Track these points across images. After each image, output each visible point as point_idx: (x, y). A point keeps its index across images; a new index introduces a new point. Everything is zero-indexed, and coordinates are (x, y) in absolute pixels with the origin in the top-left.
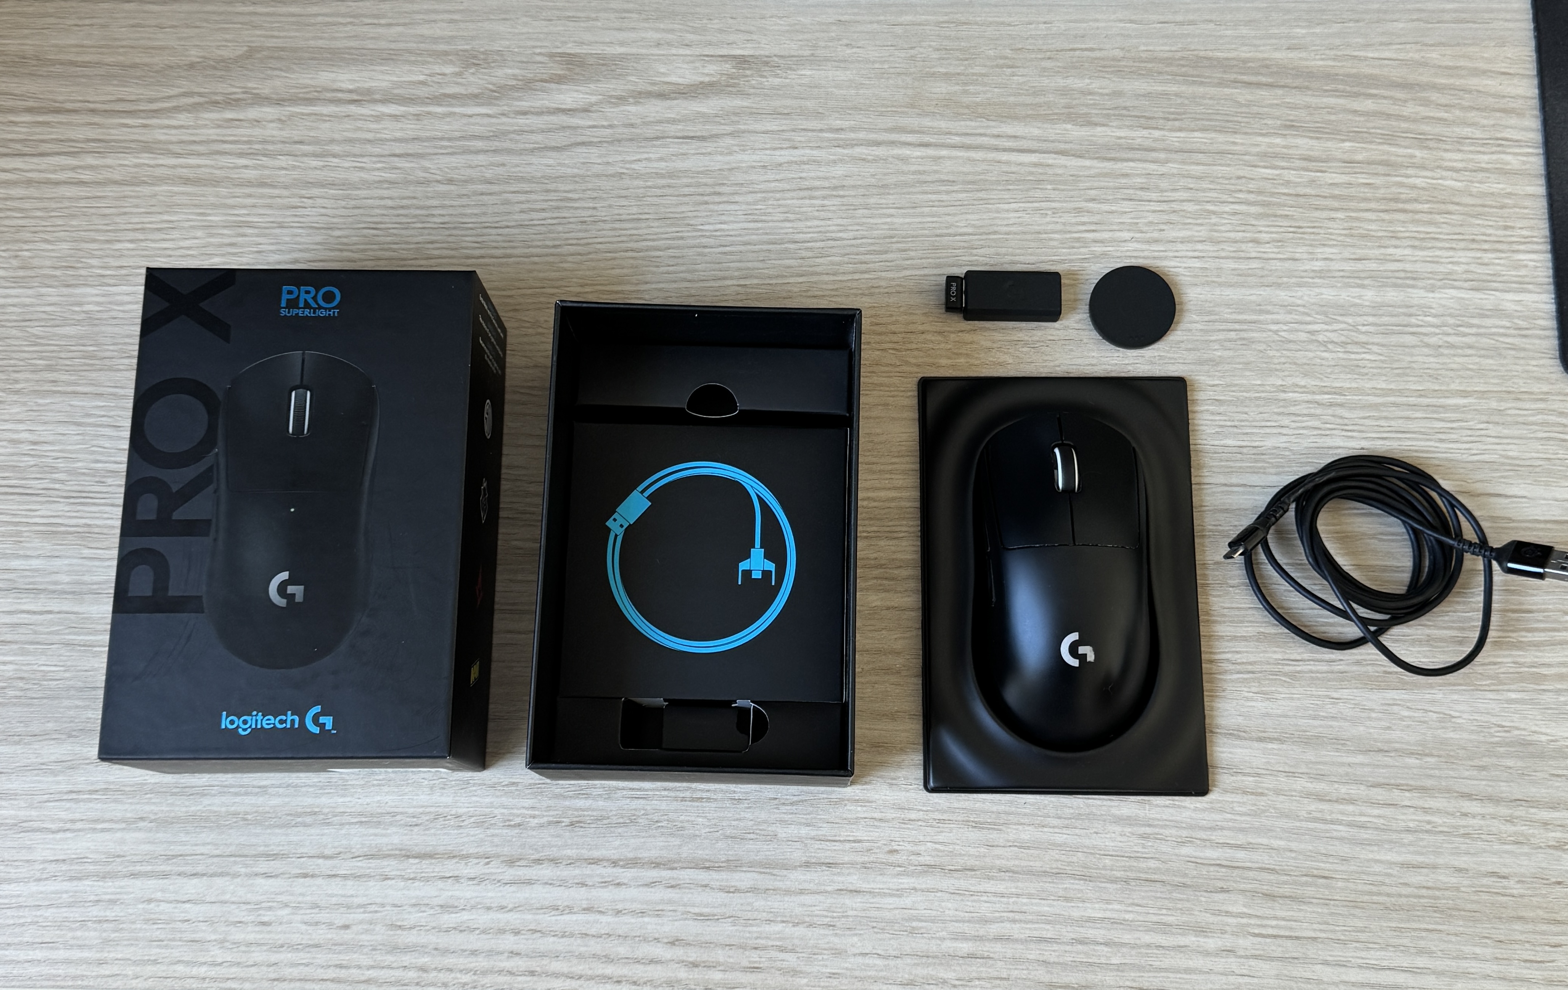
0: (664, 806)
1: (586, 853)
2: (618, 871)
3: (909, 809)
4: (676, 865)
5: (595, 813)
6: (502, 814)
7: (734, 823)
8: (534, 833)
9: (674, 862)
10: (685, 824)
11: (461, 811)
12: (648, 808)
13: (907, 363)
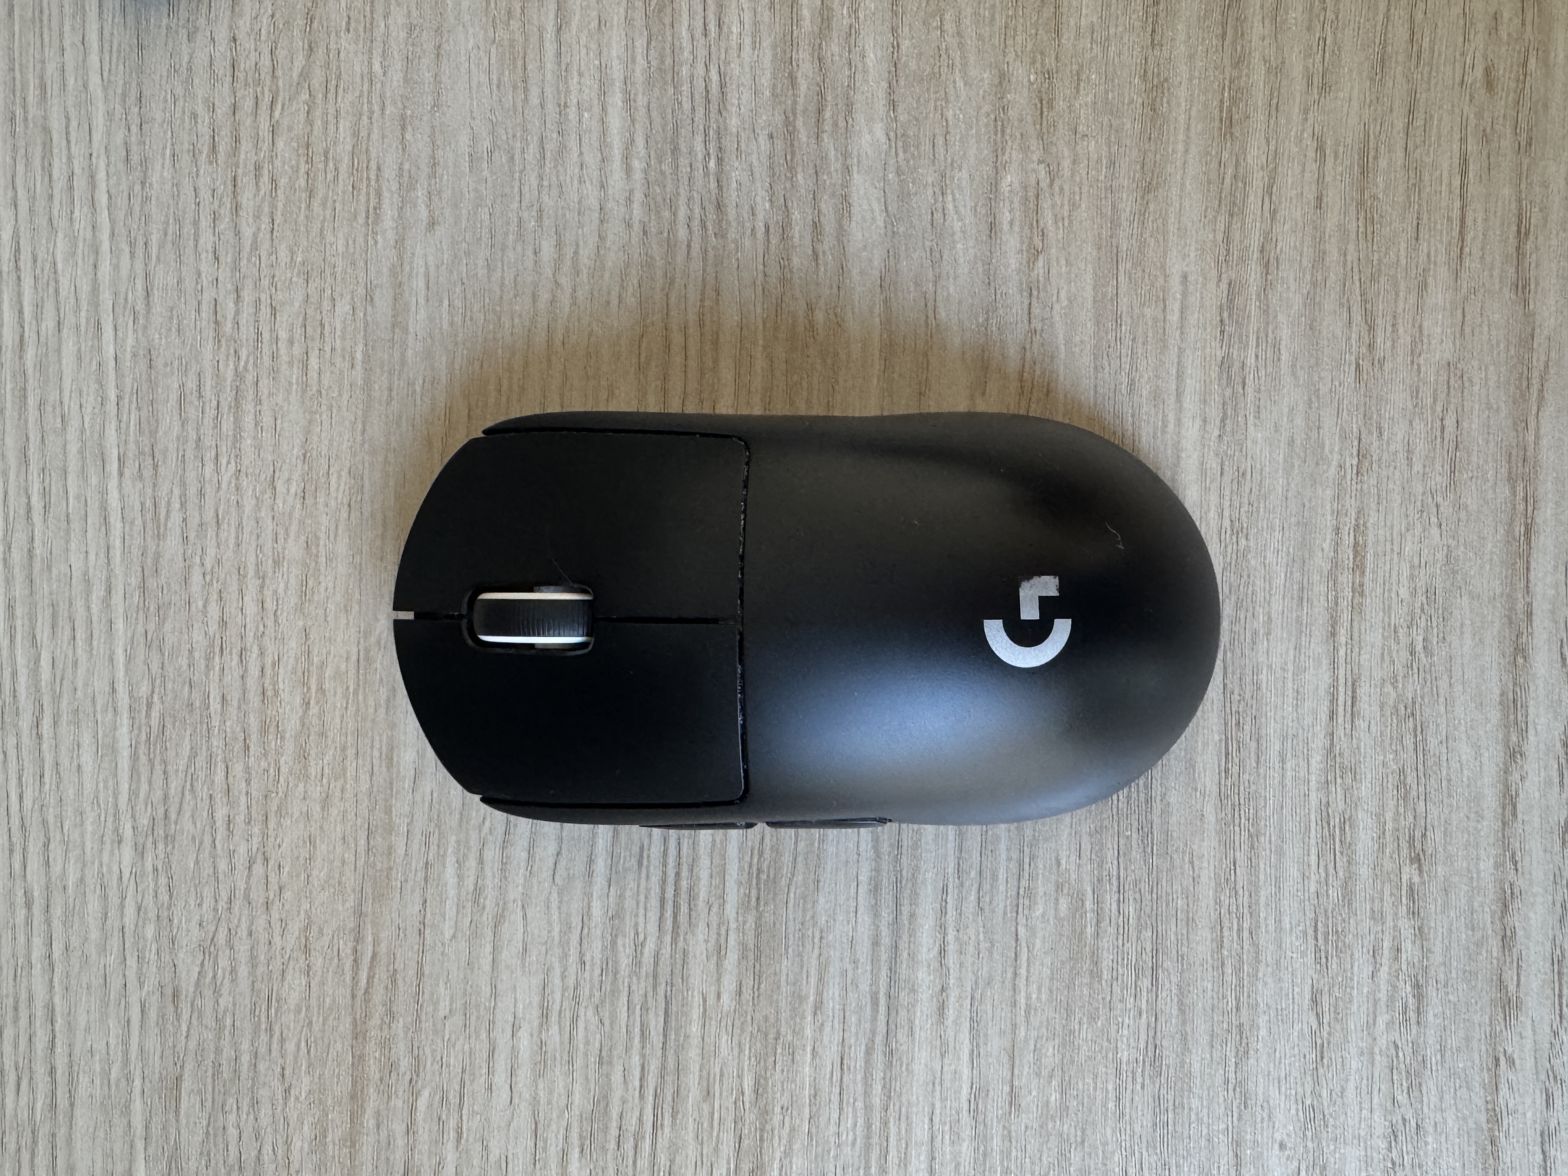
0: (1374, 638)
1: (1489, 824)
2: (1533, 744)
3: (1384, 44)
4: (1520, 606)
5: (1391, 804)
6: (1389, 1024)
7: (1417, 467)
8: (1438, 949)
9: (1512, 609)
10: (1421, 584)
11: (1380, 1125)
12: (1378, 674)
13: (305, 75)
